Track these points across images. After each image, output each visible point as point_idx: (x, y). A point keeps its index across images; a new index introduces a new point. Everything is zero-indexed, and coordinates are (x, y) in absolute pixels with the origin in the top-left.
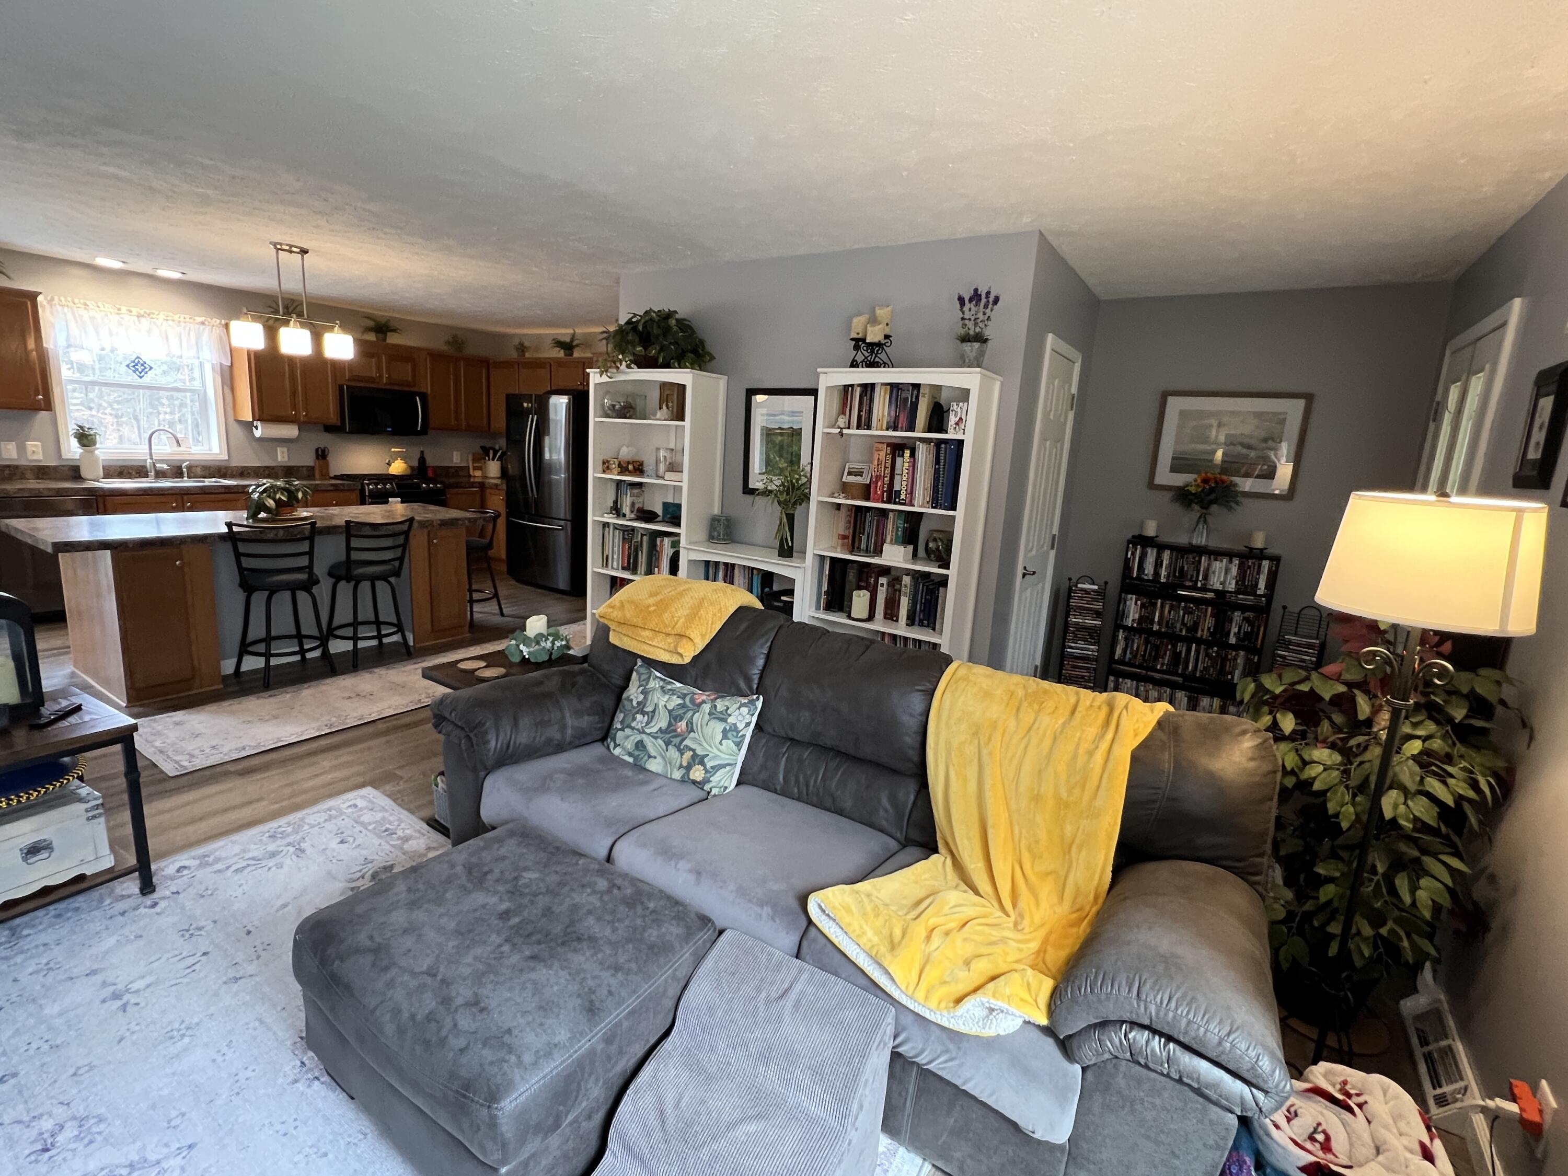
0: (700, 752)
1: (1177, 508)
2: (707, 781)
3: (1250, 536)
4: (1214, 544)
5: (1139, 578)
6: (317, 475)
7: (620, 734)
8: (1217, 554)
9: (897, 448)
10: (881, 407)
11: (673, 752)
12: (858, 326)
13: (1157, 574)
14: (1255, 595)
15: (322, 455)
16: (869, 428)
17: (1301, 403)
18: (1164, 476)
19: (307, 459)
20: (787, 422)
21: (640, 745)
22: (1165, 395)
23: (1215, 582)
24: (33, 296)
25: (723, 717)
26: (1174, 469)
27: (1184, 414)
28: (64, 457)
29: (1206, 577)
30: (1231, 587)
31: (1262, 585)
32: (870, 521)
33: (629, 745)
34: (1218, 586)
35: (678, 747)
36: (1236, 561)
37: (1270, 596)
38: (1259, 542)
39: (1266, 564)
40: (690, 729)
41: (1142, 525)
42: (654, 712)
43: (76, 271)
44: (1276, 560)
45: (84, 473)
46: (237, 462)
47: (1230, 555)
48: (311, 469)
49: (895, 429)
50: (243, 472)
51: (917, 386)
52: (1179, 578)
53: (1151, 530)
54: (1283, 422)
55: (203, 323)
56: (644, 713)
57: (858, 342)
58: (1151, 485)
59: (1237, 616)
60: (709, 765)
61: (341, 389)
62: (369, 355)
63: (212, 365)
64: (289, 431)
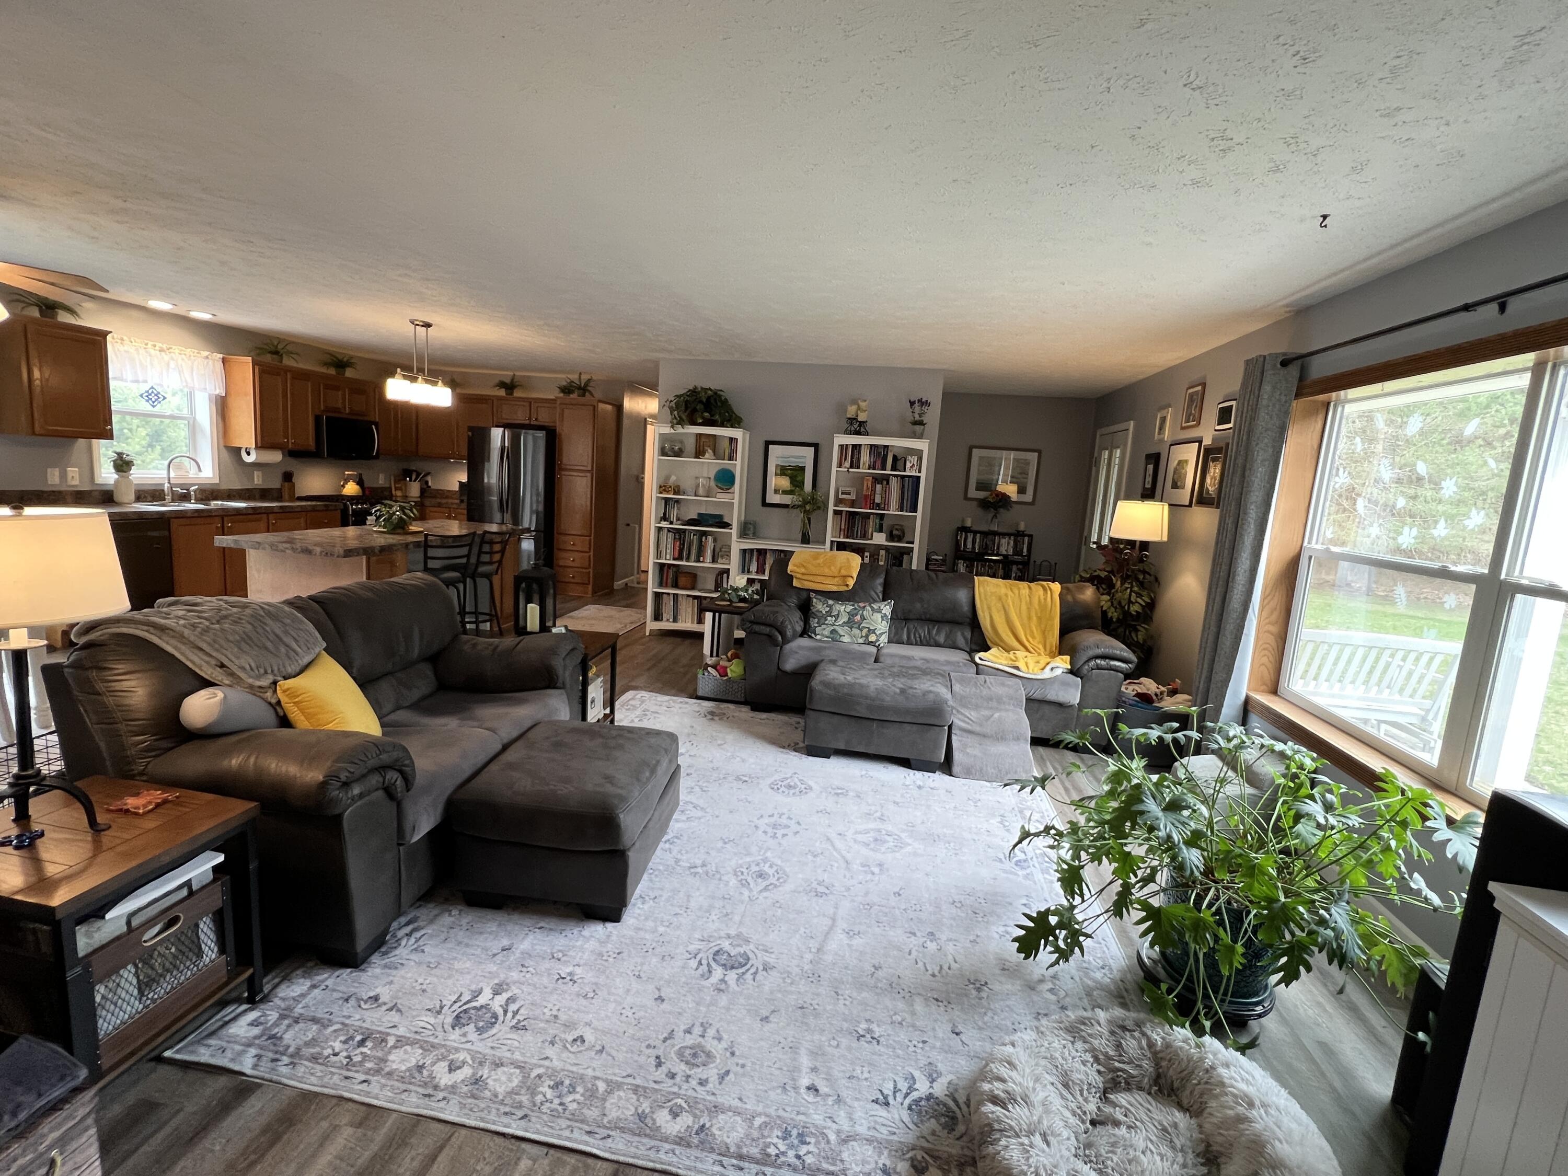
0: (872, 628)
1: (980, 512)
2: (877, 640)
3: (1017, 524)
4: (1000, 530)
5: (964, 551)
6: (286, 496)
7: (817, 629)
8: (1004, 535)
9: (877, 479)
10: (865, 457)
11: (856, 631)
12: (851, 411)
13: (973, 547)
14: (1021, 555)
15: (288, 477)
16: (858, 468)
17: (1036, 454)
18: (973, 493)
19: (275, 483)
20: (794, 462)
21: (833, 632)
22: (971, 449)
23: (1003, 550)
24: (104, 334)
25: (879, 611)
26: (978, 489)
27: (981, 458)
28: (97, 482)
29: (998, 548)
30: (1011, 552)
31: (1025, 550)
32: (858, 521)
33: (826, 633)
34: (1004, 553)
35: (858, 628)
36: (1012, 538)
37: (1029, 555)
38: (1022, 527)
39: (1026, 539)
40: (863, 618)
41: (963, 521)
42: (838, 615)
43: (135, 313)
44: (1030, 536)
45: (117, 497)
46: (224, 487)
47: (1009, 535)
48: (279, 491)
49: (874, 469)
50: (231, 495)
51: (886, 447)
52: (985, 550)
53: (968, 523)
54: (1028, 464)
55: (207, 357)
56: (832, 616)
57: (852, 420)
58: (966, 498)
59: (1014, 568)
60: (878, 633)
61: (318, 419)
62: (337, 388)
63: (210, 396)
64: (275, 457)
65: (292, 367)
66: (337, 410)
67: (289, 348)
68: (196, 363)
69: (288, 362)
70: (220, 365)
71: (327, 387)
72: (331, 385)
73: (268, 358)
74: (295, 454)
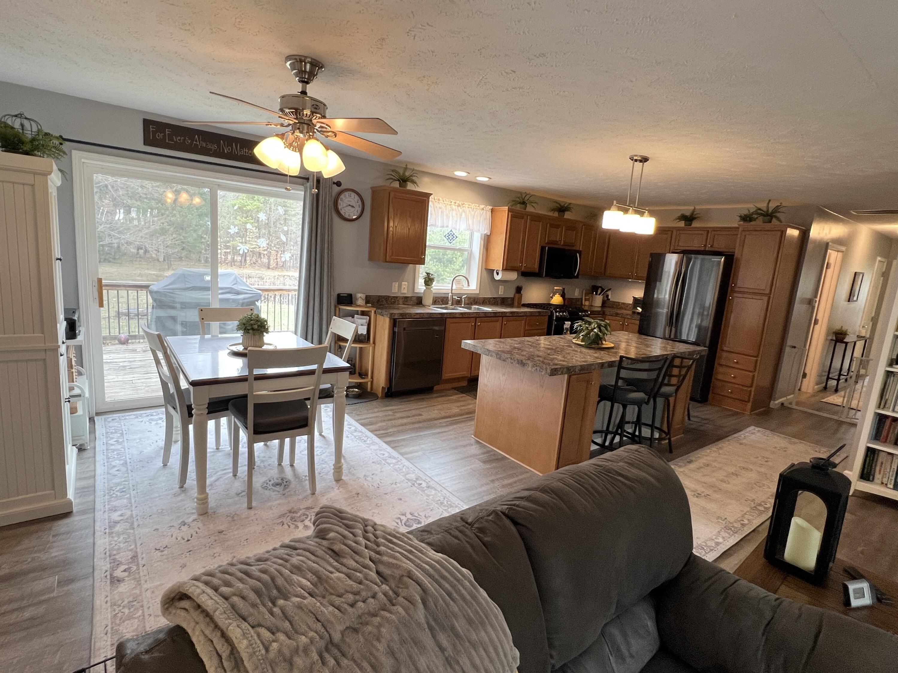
6: (516, 303)
15: (519, 290)
19: (511, 294)
24: (428, 195)
28: (415, 291)
45: (423, 302)
46: (481, 296)
48: (513, 299)
50: (485, 302)
61: (543, 249)
62: (557, 227)
63: (481, 234)
64: (513, 276)
65: (532, 212)
66: (555, 243)
67: (532, 199)
68: (476, 213)
69: (530, 209)
70: (489, 214)
71: (552, 226)
72: (555, 225)
73: (518, 207)
74: (526, 274)
